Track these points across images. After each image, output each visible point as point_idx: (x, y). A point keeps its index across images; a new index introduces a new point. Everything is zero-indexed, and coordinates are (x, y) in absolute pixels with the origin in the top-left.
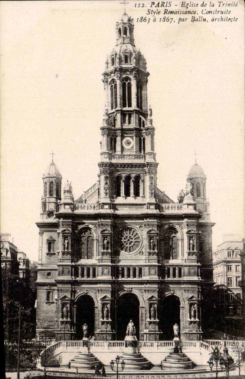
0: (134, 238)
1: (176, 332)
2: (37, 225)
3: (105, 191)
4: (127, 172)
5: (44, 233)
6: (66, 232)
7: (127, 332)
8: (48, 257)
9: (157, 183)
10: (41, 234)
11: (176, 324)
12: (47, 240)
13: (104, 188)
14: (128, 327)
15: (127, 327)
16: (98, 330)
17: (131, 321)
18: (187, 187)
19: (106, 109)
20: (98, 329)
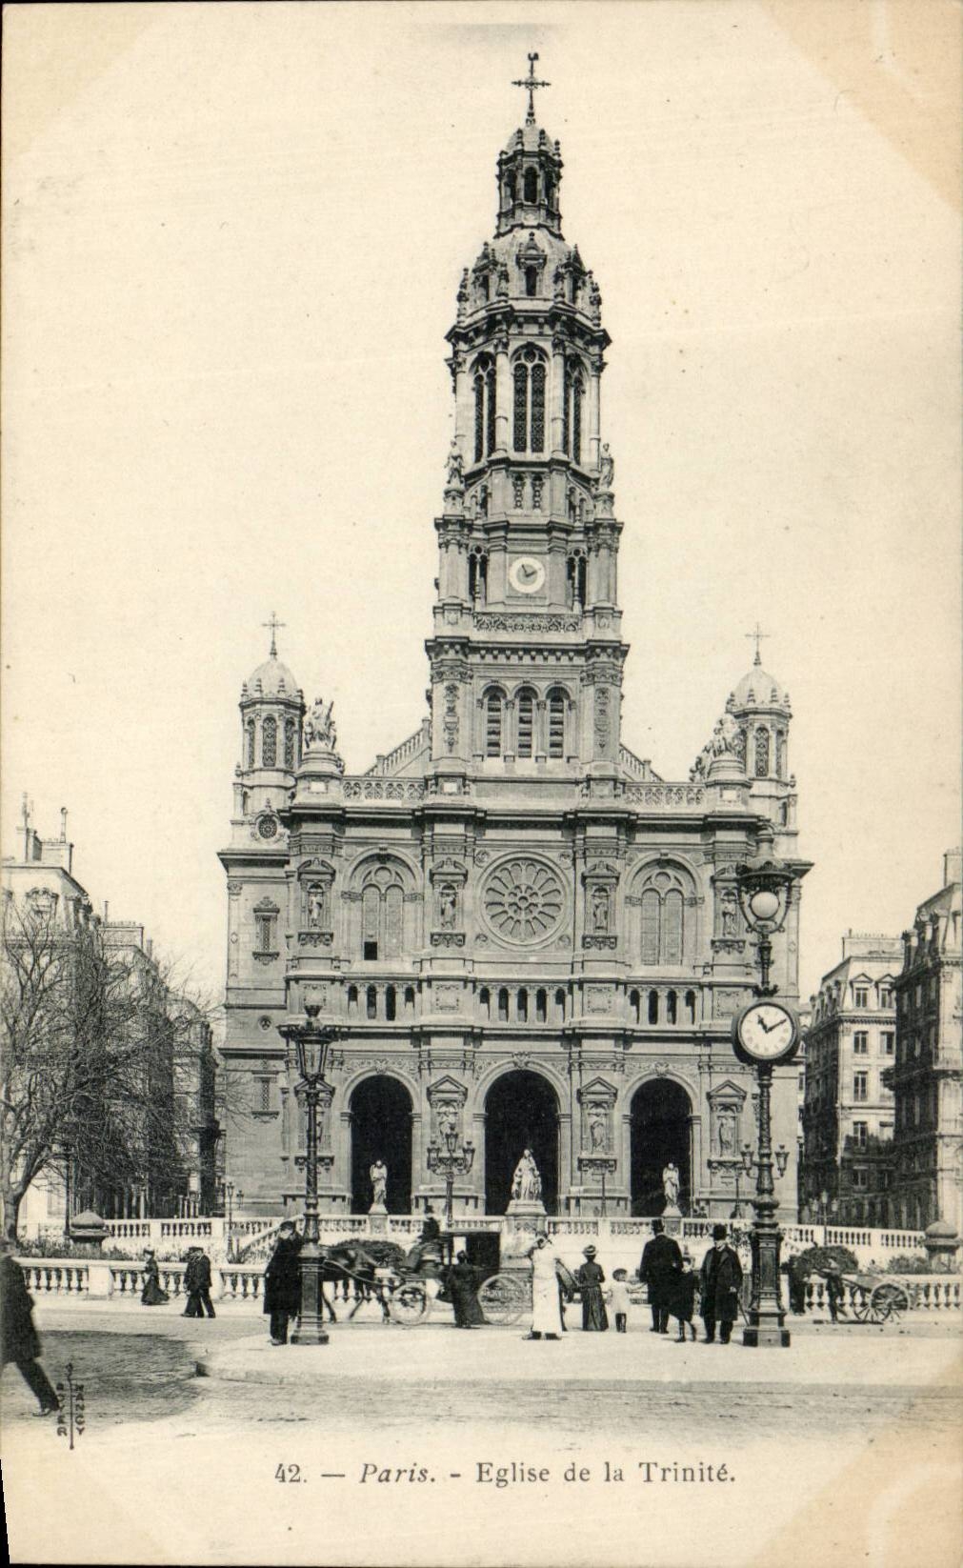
0: (540, 893)
1: (670, 1191)
2: (222, 860)
3: (446, 737)
4: (520, 675)
5: (245, 887)
6: (313, 867)
7: (514, 1187)
8: (259, 964)
9: (622, 713)
10: (233, 889)
11: (671, 1165)
12: (255, 911)
13: (443, 727)
14: (517, 1172)
15: (514, 1171)
16: (422, 1187)
17: (527, 1152)
18: (719, 726)
19: (455, 454)
20: (423, 1183)
